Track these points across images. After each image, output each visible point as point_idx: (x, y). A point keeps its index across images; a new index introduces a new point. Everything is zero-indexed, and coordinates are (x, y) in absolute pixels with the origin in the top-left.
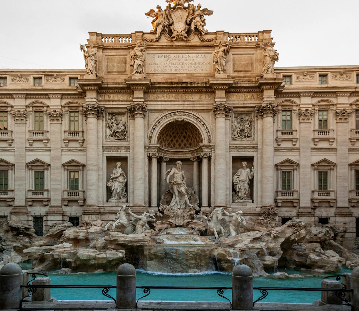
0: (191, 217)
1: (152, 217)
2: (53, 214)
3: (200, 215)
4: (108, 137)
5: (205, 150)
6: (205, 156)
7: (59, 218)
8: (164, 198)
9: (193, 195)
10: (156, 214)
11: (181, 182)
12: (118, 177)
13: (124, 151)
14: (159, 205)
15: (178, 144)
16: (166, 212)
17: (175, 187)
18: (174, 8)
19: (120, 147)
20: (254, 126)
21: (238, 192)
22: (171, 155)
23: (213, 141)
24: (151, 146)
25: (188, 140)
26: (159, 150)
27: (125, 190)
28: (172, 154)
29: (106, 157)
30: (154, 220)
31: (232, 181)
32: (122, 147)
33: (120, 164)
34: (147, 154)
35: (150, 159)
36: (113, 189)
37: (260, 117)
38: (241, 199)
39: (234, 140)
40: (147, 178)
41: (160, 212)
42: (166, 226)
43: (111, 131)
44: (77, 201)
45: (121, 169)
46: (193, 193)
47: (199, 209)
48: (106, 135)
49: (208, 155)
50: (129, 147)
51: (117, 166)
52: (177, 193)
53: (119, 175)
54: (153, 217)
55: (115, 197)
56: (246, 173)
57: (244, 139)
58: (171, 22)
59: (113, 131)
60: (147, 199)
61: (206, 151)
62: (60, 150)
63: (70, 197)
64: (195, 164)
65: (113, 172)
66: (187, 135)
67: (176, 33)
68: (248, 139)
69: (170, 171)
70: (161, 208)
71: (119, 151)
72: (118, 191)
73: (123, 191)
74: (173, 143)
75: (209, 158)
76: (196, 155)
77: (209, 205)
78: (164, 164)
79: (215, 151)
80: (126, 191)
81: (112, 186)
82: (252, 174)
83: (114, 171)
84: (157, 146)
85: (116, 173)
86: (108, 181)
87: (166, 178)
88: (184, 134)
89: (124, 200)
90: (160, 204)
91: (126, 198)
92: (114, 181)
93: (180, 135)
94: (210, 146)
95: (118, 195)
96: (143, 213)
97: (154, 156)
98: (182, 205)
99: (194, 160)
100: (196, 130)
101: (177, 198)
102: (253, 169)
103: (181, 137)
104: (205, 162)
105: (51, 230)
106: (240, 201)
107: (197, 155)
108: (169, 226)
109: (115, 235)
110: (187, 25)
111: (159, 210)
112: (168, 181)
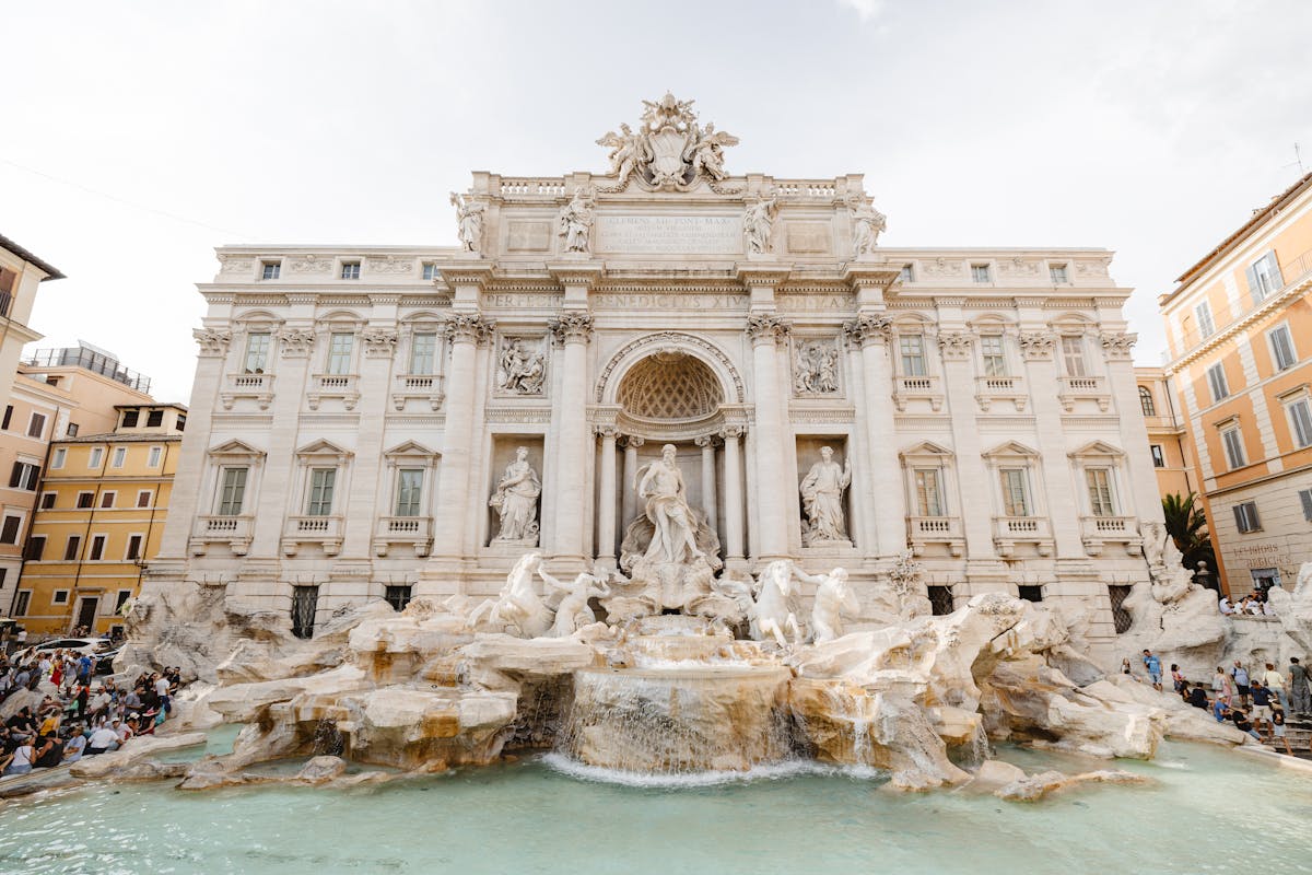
0: (704, 585)
1: (599, 586)
2: (347, 579)
3: (725, 579)
4: (499, 388)
5: (732, 419)
6: (732, 433)
7: (360, 588)
8: (633, 537)
9: (703, 527)
10: (611, 576)
11: (675, 495)
12: (519, 483)
13: (535, 420)
14: (618, 555)
15: (665, 407)
16: (637, 572)
17: (660, 508)
18: (657, 132)
19: (527, 411)
20: (842, 366)
21: (816, 519)
22: (648, 433)
23: (748, 398)
24: (602, 410)
25: (687, 400)
26: (622, 419)
27: (534, 516)
28: (651, 430)
29: (493, 434)
30: (607, 593)
31: (800, 494)
32: (531, 411)
33: (526, 452)
34: (593, 427)
35: (599, 438)
36: (503, 512)
37: (856, 346)
38: (825, 539)
39: (798, 396)
40: (591, 485)
41: (623, 572)
42: (637, 610)
43: (508, 376)
44: (411, 545)
45: (526, 465)
46: (704, 523)
47: (721, 563)
48: (496, 384)
49: (740, 431)
50: (550, 411)
51: (517, 456)
52: (664, 522)
53: (520, 477)
54: (604, 585)
55: (508, 532)
56: (832, 474)
57: (822, 395)
58: (650, 158)
59: (513, 375)
60: (590, 538)
61: (733, 421)
62: (382, 419)
63: (394, 533)
64: (707, 454)
65: (508, 470)
66: (688, 387)
67: (663, 177)
68: (831, 395)
69: (648, 469)
70: (623, 563)
71: (526, 419)
72: (517, 518)
73: (528, 518)
74: (653, 406)
75: (742, 439)
76: (707, 432)
77: (746, 556)
78: (631, 453)
79: (754, 420)
80: (538, 518)
81: (502, 506)
82: (847, 475)
83: (510, 469)
84: (616, 410)
85: (513, 473)
86: (492, 492)
87: (638, 485)
88: (680, 384)
89: (533, 542)
90: (622, 551)
91: (537, 537)
92: (507, 491)
93: (671, 386)
94: (743, 410)
95: (516, 528)
96: (578, 574)
97: (609, 433)
98: (679, 551)
99: (705, 443)
100: (708, 376)
101: (665, 536)
102: (847, 465)
103: (671, 392)
104: (731, 446)
105: (333, 621)
106: (823, 542)
107: (711, 433)
108: (646, 612)
109: (492, 643)
110: (685, 162)
111: (619, 567)
112: (642, 493)
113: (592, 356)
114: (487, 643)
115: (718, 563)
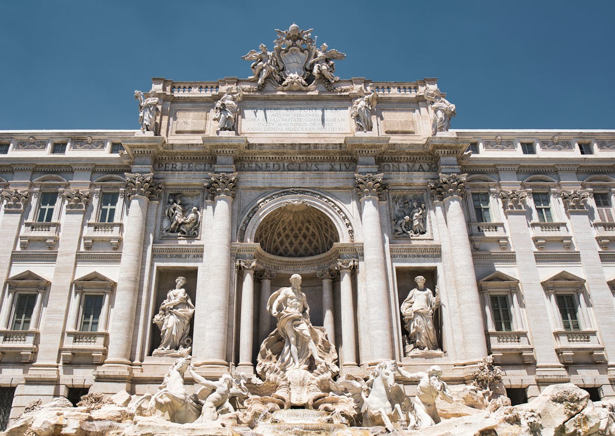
0: (325, 386)
4: (164, 232)
6: (345, 266)
7: (48, 390)
9: (323, 341)
10: (249, 380)
11: (301, 315)
12: (177, 305)
14: (255, 363)
15: (293, 248)
16: (269, 376)
17: (289, 326)
18: (286, 51)
19: (185, 249)
20: (429, 215)
22: (280, 268)
23: (358, 239)
24: (243, 248)
26: (259, 256)
27: (188, 331)
28: (282, 265)
29: (157, 267)
30: (245, 393)
31: (401, 314)
32: (188, 250)
33: (183, 281)
34: (236, 263)
35: (241, 272)
36: (163, 329)
37: (439, 200)
38: (421, 349)
41: (258, 376)
42: (270, 405)
43: (172, 223)
44: (88, 355)
45: (183, 291)
46: (324, 339)
47: (338, 370)
48: (161, 229)
49: (352, 264)
50: (202, 249)
51: (176, 284)
52: (292, 337)
53: (178, 301)
55: (166, 344)
56: (425, 297)
57: (415, 237)
58: (281, 67)
59: (175, 222)
62: (74, 256)
63: (76, 345)
64: (326, 283)
65: (168, 295)
66: (310, 232)
67: (290, 80)
68: (421, 237)
69: (279, 295)
70: (259, 369)
71: (184, 256)
72: (174, 333)
73: (183, 335)
74: (284, 247)
75: (354, 270)
76: (326, 267)
77: (358, 363)
78: (267, 284)
79: (363, 256)
80: (191, 334)
81: (162, 324)
82: (437, 299)
83: (170, 294)
84: (255, 249)
85: (173, 298)
86: (156, 312)
87: (271, 307)
88: (304, 231)
89: (185, 352)
90: (258, 359)
91: (190, 348)
92: (166, 312)
93: (298, 232)
94: (354, 248)
95: (173, 342)
97: (248, 267)
98: (304, 360)
99: (324, 276)
100: (326, 223)
103: (297, 237)
104: (345, 277)
105: (24, 415)
107: (329, 267)
108: (277, 407)
109: (147, 424)
110: (306, 70)
111: (255, 372)
112: (274, 311)
113: (236, 207)
114: (143, 424)
115: (335, 369)
